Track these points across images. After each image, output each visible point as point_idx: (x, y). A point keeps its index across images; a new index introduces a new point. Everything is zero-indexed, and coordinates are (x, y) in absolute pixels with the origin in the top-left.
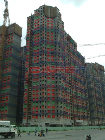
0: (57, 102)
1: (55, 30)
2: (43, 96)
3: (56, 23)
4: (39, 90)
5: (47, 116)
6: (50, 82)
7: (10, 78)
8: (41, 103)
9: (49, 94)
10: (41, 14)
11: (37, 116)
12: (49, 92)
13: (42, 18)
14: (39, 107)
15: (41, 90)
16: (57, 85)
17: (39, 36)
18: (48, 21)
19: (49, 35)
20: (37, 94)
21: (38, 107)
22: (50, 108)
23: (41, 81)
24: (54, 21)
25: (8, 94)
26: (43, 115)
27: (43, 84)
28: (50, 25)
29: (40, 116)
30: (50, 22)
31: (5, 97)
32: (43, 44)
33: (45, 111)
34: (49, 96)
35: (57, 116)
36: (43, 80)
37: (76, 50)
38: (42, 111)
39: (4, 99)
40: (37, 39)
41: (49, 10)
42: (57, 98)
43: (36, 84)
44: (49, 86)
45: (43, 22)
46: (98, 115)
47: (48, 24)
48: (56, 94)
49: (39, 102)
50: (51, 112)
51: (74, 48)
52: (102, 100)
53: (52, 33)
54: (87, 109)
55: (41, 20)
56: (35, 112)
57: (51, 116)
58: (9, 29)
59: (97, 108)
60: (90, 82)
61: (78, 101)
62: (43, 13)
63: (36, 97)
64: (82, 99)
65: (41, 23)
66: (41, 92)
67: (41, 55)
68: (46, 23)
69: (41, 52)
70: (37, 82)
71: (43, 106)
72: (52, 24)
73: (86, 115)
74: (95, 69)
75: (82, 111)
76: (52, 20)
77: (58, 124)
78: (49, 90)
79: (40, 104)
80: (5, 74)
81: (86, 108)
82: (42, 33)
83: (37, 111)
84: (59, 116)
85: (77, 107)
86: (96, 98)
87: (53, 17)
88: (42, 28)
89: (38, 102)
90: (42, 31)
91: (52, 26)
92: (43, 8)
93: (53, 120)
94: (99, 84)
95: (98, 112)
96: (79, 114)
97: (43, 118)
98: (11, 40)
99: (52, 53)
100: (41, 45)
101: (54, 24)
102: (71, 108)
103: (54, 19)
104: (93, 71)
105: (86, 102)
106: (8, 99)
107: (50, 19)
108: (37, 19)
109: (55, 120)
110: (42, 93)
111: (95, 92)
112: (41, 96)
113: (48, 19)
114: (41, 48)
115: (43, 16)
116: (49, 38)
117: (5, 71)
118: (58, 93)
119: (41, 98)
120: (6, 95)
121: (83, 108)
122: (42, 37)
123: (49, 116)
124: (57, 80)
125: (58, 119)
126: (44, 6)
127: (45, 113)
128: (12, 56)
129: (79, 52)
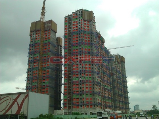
0: (94, 95)
1: (91, 32)
2: (83, 90)
3: (92, 26)
4: (80, 84)
5: (86, 106)
6: (88, 78)
7: (49, 72)
8: (81, 95)
9: (87, 88)
10: (79, 17)
11: (78, 106)
12: (87, 87)
13: (80, 21)
14: (80, 99)
15: (81, 84)
16: (93, 81)
17: (78, 38)
18: (85, 24)
19: (86, 37)
20: (77, 88)
21: (78, 99)
22: (88, 100)
23: (81, 77)
24: (90, 24)
25: (48, 86)
26: (83, 106)
27: (83, 80)
28: (87, 28)
29: (81, 106)
30: (87, 25)
31: (45, 89)
32: (82, 45)
33: (85, 102)
34: (87, 90)
35: (94, 106)
36: (83, 77)
37: (104, 45)
38: (82, 102)
39: (44, 91)
40: (76, 40)
41: (86, 14)
42: (94, 91)
43: (76, 80)
44: (87, 81)
45: (82, 25)
46: (120, 105)
47: (85, 27)
48: (92, 88)
49: (80, 95)
50: (90, 103)
51: (103, 44)
52: (123, 90)
53: (89, 35)
54: (112, 100)
55: (80, 23)
56: (76, 103)
57: (89, 106)
58: (46, 25)
59: (119, 98)
60: (114, 74)
61: (106, 93)
62: (81, 17)
63: (76, 91)
64: (108, 91)
65: (80, 25)
66: (81, 86)
67: (80, 55)
68: (84, 26)
69: (80, 52)
70: (77, 78)
71: (83, 98)
72: (88, 27)
73: (111, 105)
74: (117, 61)
75: (108, 101)
76: (88, 23)
77: (95, 113)
78: (87, 85)
79: (81, 97)
80: (44, 68)
81: (111, 98)
82: (81, 35)
83: (78, 102)
84: (96, 106)
85: (105, 98)
86: (118, 89)
87: (89, 20)
88: (81, 31)
89: (78, 95)
90: (81, 34)
91: (88, 29)
92: (81, 11)
93: (91, 109)
94: (120, 75)
95: (119, 101)
96: (106, 104)
97: (84, 108)
98: (48, 36)
99: (89, 53)
100: (80, 46)
101: (90, 27)
102: (101, 99)
103: (90, 22)
104: (116, 63)
105: (111, 93)
106: (49, 90)
107: (86, 22)
108: (75, 21)
109: (92, 109)
110: (82, 88)
111: (118, 84)
112: (82, 90)
113: (85, 23)
114: (80, 49)
115: (81, 19)
116: (86, 39)
117: (44, 65)
118: (94, 87)
119: (81, 91)
120: (46, 87)
121: (109, 99)
122: (81, 38)
123: (88, 106)
124: (93, 77)
125: (95, 109)
126: (82, 10)
127: (85, 104)
128: (50, 51)
129: (106, 47)
